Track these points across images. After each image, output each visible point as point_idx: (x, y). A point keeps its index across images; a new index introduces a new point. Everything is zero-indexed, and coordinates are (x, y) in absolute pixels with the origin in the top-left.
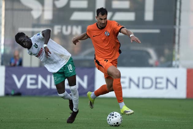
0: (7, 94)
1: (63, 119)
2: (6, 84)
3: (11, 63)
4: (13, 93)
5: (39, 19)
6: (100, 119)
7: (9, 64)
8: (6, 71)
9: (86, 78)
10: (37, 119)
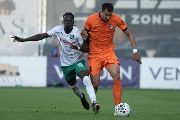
0: (49, 85)
1: (106, 111)
2: (48, 75)
3: (52, 53)
4: (55, 83)
5: (81, 7)
6: (145, 112)
7: (50, 54)
8: (48, 61)
9: (130, 69)
10: (80, 111)
